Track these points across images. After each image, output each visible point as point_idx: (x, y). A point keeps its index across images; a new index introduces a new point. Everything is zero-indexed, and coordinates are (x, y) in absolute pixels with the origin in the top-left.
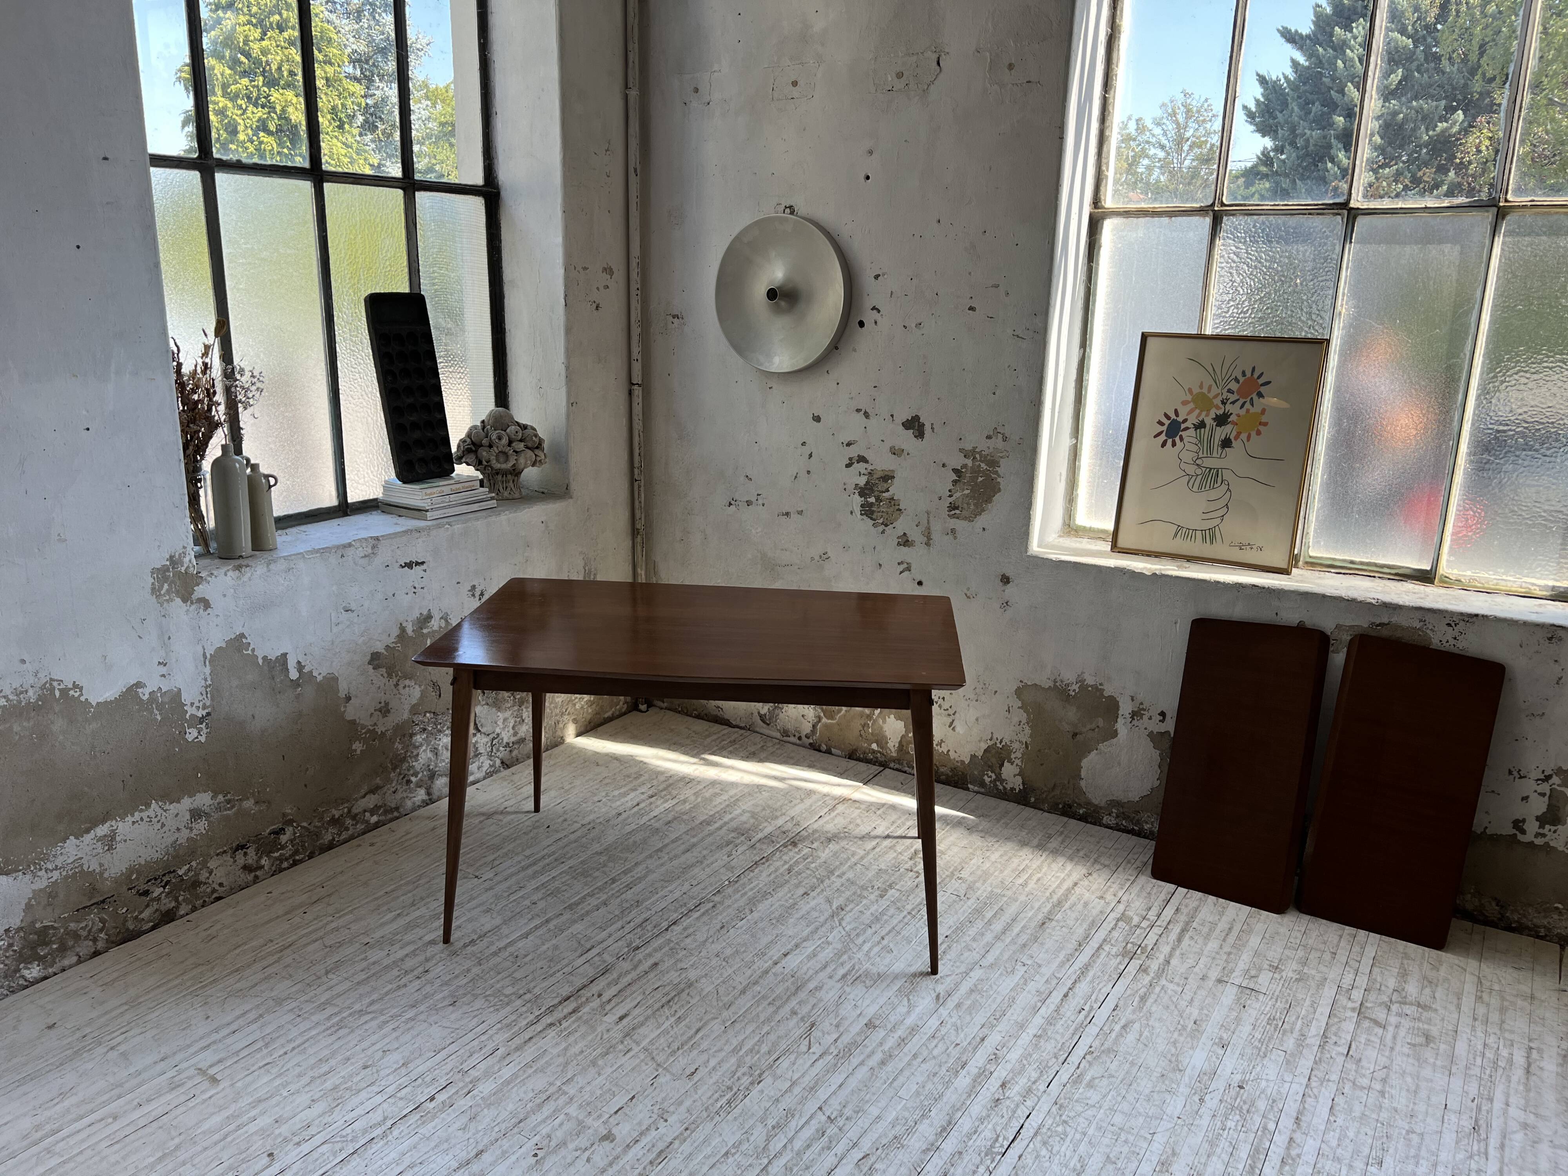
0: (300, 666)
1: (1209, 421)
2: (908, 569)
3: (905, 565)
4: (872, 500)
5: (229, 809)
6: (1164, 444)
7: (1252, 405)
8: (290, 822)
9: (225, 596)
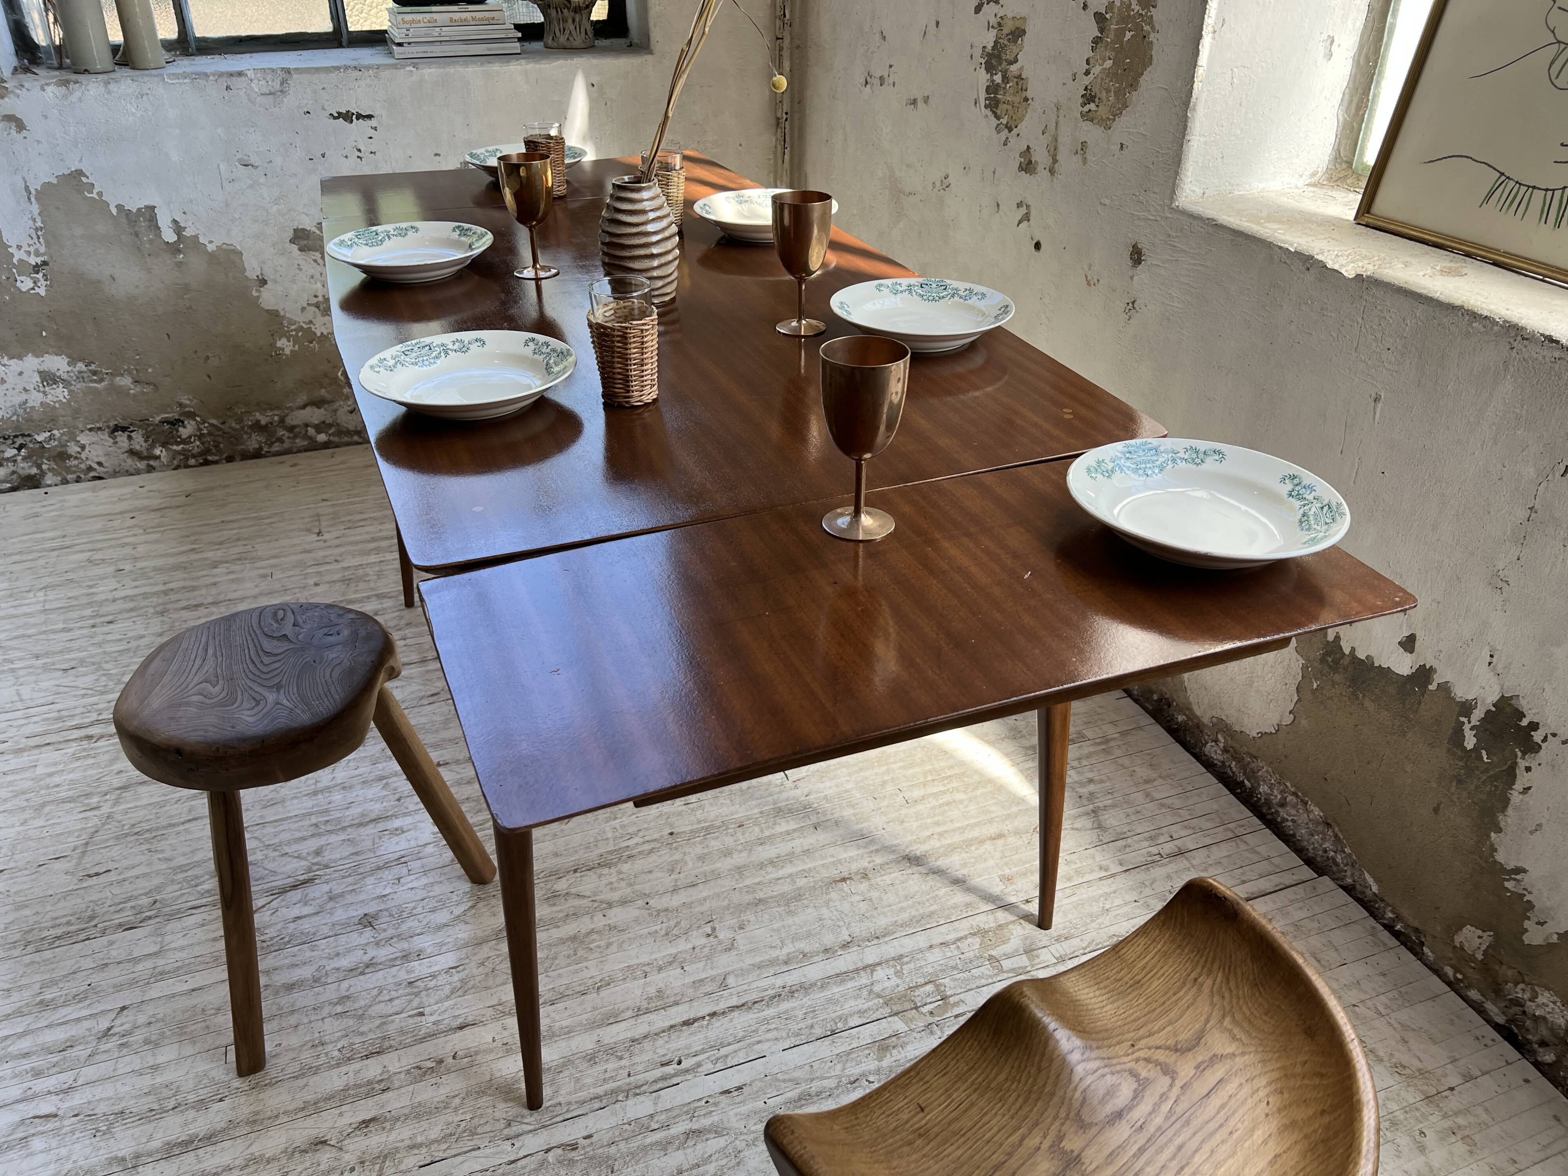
0: (178, 229)
2: (1026, 217)
3: (1024, 210)
4: (999, 78)
5: (95, 381)
8: (192, 415)
9: (46, 117)
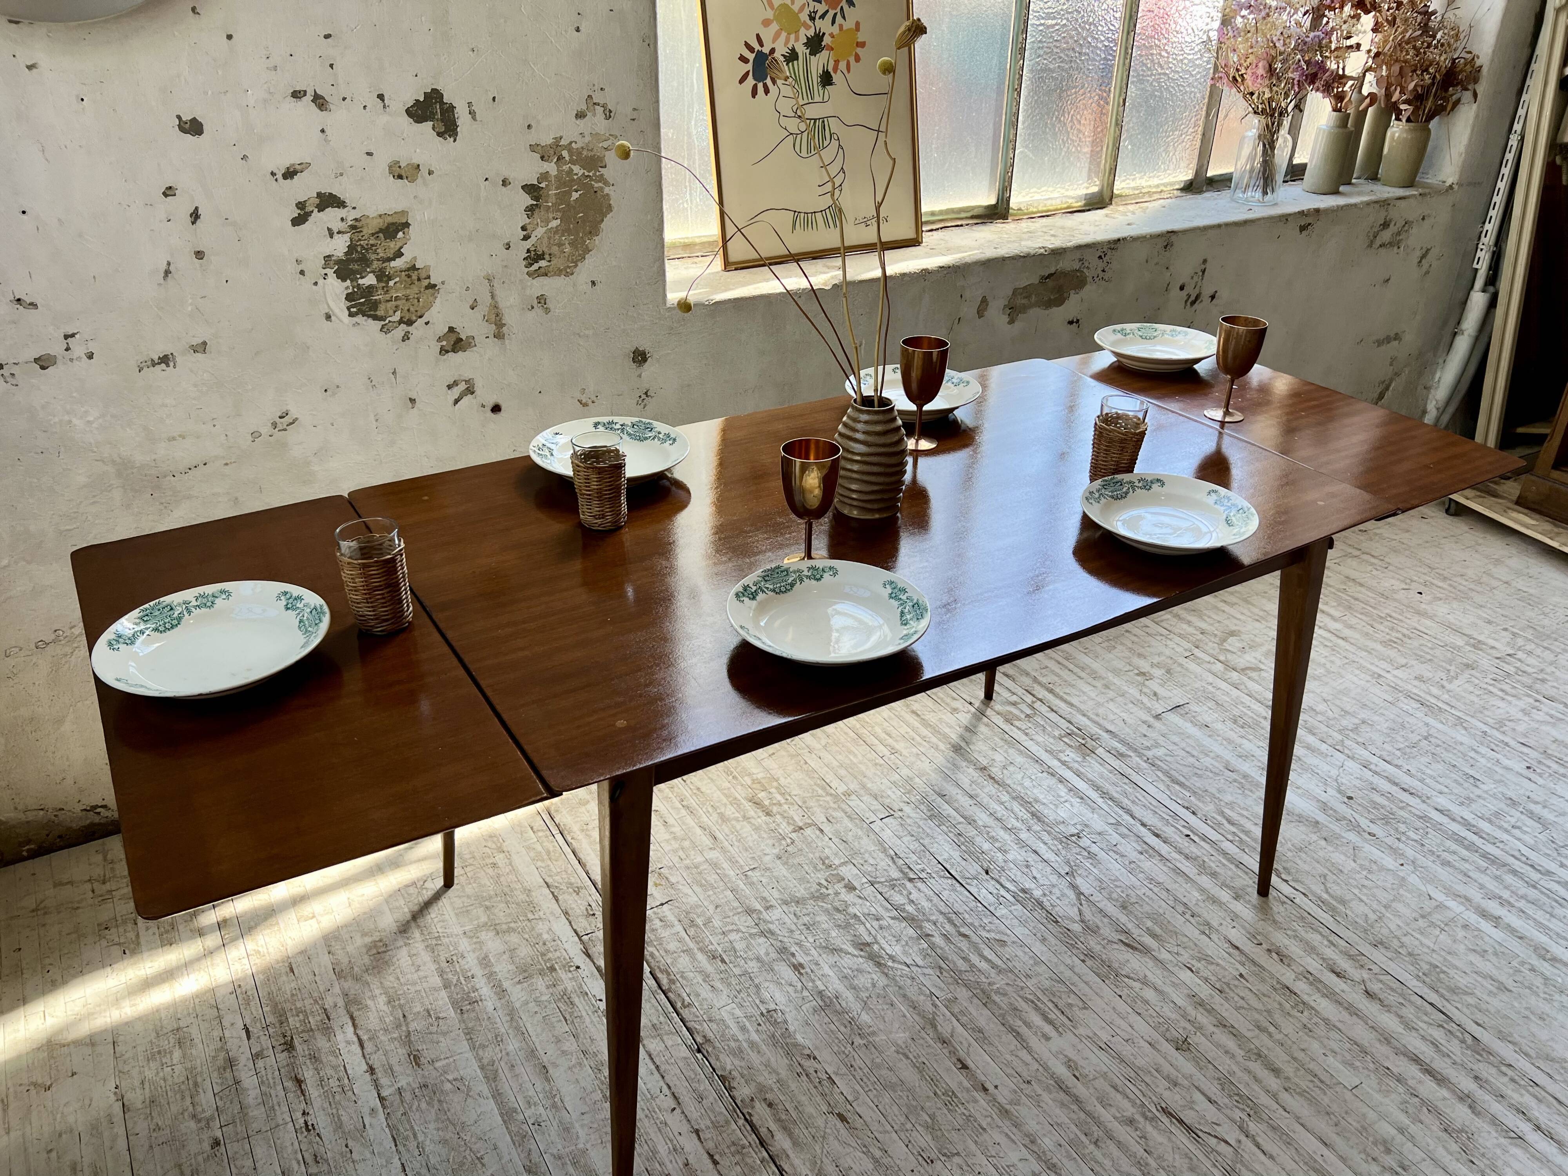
1: (801, 50)
2: (470, 391)
3: (462, 386)
4: (370, 280)
6: (754, 93)
7: (844, 18)
